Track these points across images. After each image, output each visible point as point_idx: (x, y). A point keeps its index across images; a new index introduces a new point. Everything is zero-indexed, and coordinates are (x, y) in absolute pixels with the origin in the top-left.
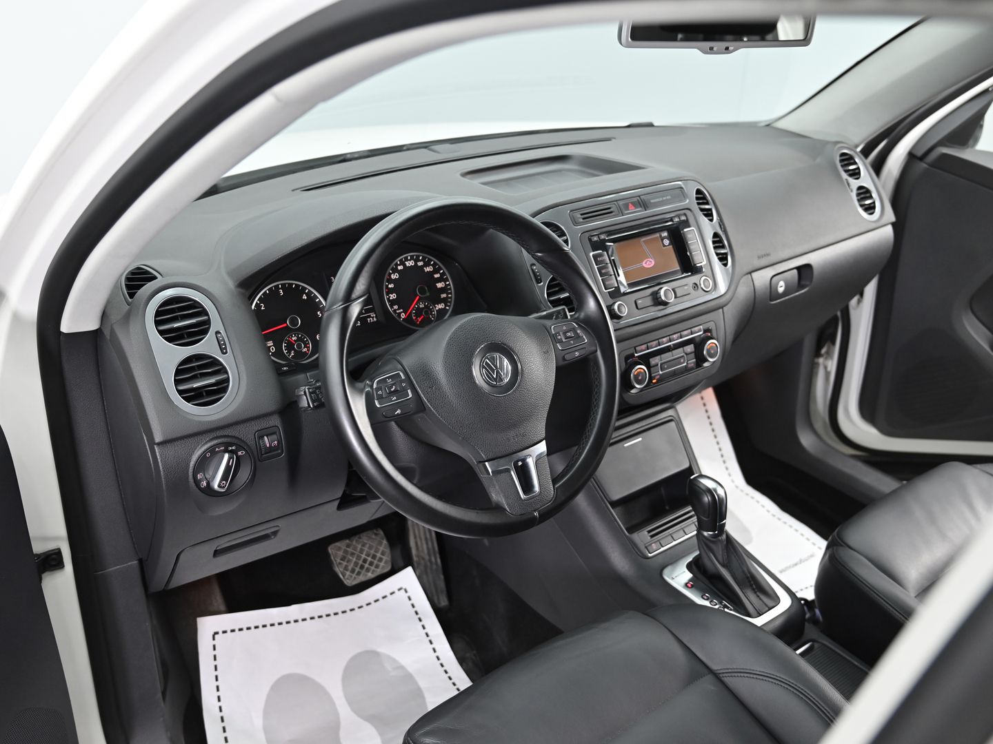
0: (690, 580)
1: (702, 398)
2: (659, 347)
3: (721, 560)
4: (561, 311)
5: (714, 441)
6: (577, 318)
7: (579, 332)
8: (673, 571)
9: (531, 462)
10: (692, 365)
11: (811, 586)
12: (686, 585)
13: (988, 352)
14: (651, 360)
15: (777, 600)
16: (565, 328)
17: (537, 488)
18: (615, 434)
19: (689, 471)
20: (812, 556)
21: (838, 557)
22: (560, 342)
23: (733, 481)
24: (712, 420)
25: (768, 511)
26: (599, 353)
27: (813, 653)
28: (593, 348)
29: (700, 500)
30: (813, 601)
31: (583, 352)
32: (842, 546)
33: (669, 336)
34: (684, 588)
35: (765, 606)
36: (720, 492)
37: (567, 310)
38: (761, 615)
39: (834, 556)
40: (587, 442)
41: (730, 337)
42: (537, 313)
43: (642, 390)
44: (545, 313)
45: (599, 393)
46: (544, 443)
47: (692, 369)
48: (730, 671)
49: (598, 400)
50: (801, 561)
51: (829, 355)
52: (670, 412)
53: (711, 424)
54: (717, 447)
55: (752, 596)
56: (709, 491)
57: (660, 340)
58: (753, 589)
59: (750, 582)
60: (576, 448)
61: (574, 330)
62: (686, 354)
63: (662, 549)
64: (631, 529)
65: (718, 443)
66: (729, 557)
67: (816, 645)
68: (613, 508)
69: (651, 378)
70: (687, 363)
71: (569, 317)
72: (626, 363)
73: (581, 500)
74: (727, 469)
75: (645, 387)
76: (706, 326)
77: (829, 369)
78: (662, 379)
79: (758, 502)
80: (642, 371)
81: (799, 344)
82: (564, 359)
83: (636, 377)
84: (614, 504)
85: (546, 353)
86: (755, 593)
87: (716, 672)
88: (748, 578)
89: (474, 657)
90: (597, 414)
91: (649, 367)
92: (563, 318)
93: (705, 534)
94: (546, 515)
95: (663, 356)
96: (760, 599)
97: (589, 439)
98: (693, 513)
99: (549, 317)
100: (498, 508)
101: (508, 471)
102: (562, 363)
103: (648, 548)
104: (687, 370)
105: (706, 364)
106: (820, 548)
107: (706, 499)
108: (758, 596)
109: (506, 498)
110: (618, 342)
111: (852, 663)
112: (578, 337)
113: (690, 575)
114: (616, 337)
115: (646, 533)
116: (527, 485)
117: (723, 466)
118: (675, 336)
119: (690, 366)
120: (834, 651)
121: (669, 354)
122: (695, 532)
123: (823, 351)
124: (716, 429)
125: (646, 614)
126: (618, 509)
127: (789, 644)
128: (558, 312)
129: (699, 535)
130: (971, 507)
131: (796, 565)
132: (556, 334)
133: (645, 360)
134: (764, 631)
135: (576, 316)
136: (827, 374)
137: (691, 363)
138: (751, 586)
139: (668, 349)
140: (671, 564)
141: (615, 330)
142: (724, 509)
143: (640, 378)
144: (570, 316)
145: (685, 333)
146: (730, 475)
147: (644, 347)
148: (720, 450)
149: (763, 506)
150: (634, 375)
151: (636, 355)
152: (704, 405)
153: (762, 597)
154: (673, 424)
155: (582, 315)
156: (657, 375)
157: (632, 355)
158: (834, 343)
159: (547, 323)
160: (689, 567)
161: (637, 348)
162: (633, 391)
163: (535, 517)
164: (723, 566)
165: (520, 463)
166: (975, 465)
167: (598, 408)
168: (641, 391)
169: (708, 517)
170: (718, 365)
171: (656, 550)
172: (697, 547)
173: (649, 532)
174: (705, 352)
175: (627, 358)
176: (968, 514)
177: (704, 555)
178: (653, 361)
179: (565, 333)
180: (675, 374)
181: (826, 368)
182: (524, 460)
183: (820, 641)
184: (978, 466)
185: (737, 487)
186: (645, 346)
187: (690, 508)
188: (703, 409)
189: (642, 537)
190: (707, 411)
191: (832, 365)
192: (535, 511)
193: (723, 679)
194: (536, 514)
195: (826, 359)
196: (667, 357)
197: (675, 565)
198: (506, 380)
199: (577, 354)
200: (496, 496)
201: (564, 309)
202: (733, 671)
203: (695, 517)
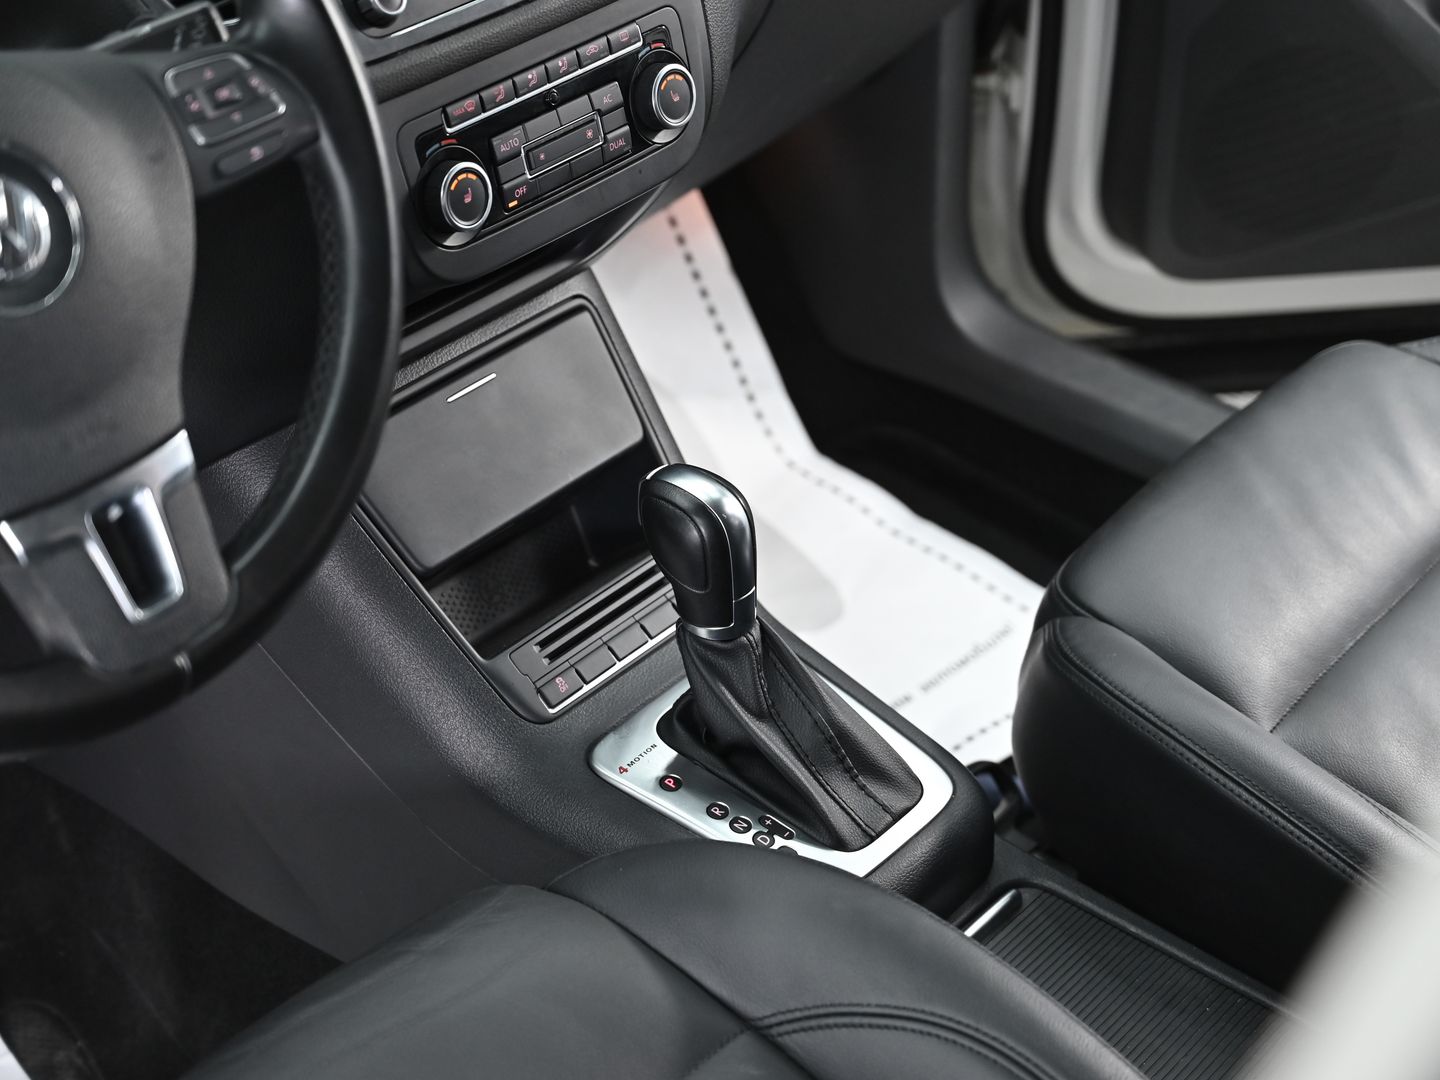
0: (671, 768)
1: (673, 222)
2: (516, 101)
3: (752, 702)
4: (199, 19)
5: (717, 341)
6: (248, 39)
7: (255, 81)
8: (620, 749)
9: (147, 503)
10: (621, 143)
11: (1008, 717)
12: (662, 783)
13: (1428, 27)
14: (496, 141)
15: (913, 789)
16: (209, 74)
17: (176, 584)
18: (401, 380)
19: (644, 454)
20: (1005, 632)
21: (1066, 649)
22: (199, 119)
23: (779, 449)
24: (707, 281)
25: (880, 523)
26: (326, 144)
27: (1020, 918)
28: (306, 129)
29: (677, 540)
30: (1008, 761)
31: (275, 144)
32: (1077, 614)
33: (543, 62)
34: (654, 792)
35: (882, 813)
36: (733, 508)
37: (215, 15)
38: (872, 839)
39: (1058, 644)
40: (318, 421)
41: (724, 51)
42: (123, 27)
43: (477, 235)
44: (147, 28)
45: (339, 265)
46: (182, 437)
47: (621, 156)
48: (798, 1014)
49: (339, 285)
50: (978, 651)
51: (1012, 61)
52: (575, 286)
53: (704, 293)
54: (726, 358)
55: (846, 791)
56: (701, 509)
57: (517, 79)
58: (848, 770)
59: (835, 750)
60: (292, 428)
61: (238, 77)
62: (601, 113)
63: (586, 688)
64: (491, 644)
65: (728, 346)
66: (772, 688)
67: (1027, 895)
68: (428, 590)
69: (501, 197)
70: (606, 140)
71: (225, 36)
72: (422, 159)
73: (334, 576)
74: (759, 416)
75: (484, 226)
76: (651, 22)
77: (1015, 104)
78: (535, 197)
79: (851, 500)
80: (472, 177)
81: (927, 43)
82: (216, 172)
83: (456, 198)
84: (433, 577)
85: (157, 158)
86: (853, 779)
87: (760, 1023)
88: (829, 741)
89: (79, 1061)
90: (340, 332)
91: (491, 162)
92: (205, 42)
93: (703, 632)
94: (214, 658)
95: (529, 125)
96: (869, 795)
97: (322, 411)
98: (660, 575)
99: (160, 41)
100: (62, 660)
101: (76, 543)
102: (211, 186)
103: (545, 691)
104: (607, 160)
105: (661, 138)
106: (1024, 609)
107: (695, 533)
108: (862, 788)
109: (81, 623)
110: (381, 99)
111: (1122, 930)
112: (254, 101)
113: (666, 755)
114: (374, 85)
115: (536, 649)
116: (143, 577)
117: (748, 410)
118: (561, 62)
119: (613, 147)
120: (1073, 904)
121: (550, 117)
122: (673, 629)
123: (998, 52)
124: (720, 308)
125: (551, 890)
126: (450, 587)
127: (946, 913)
128: (189, 23)
129: (682, 635)
130: (1401, 462)
131: (963, 662)
132: (182, 95)
133: (478, 143)
134: (876, 887)
135: (244, 32)
136: (1011, 119)
137: (616, 139)
138: (842, 761)
139: (545, 104)
140: (614, 728)
141: (369, 64)
142: (747, 553)
143: (468, 200)
144: (230, 29)
145: (591, 48)
146: (768, 433)
147: (470, 103)
148: (736, 364)
149: (866, 511)
150: (449, 193)
151: (449, 130)
152: (681, 240)
153: (873, 787)
154: (585, 317)
155: (262, 30)
156: (518, 187)
157: (438, 134)
158: (1021, 28)
159: (152, 61)
160: (665, 730)
161: (449, 110)
162: (452, 241)
163: (178, 673)
164: (759, 715)
165: (115, 513)
166: (1406, 345)
167: (342, 313)
168: (474, 240)
169: (705, 587)
170: (696, 134)
171: (568, 691)
172: (683, 672)
173: (543, 644)
174: (654, 101)
175: (423, 142)
176: (1395, 484)
177: (702, 690)
178: (504, 144)
179: (211, 90)
180: (572, 177)
181: (1005, 101)
182: (125, 502)
183: (1037, 881)
184: (1414, 346)
185: (791, 464)
186: (474, 100)
187: (650, 563)
188: (678, 252)
189: (524, 661)
190: (689, 258)
191: (1022, 91)
192: (177, 651)
193: (779, 1039)
194: (182, 661)
195: (1005, 75)
196: (543, 125)
197: (624, 730)
198: (34, 262)
199: (257, 153)
200: (50, 623)
201: (205, 12)
202: (807, 1013)
203: (670, 586)
